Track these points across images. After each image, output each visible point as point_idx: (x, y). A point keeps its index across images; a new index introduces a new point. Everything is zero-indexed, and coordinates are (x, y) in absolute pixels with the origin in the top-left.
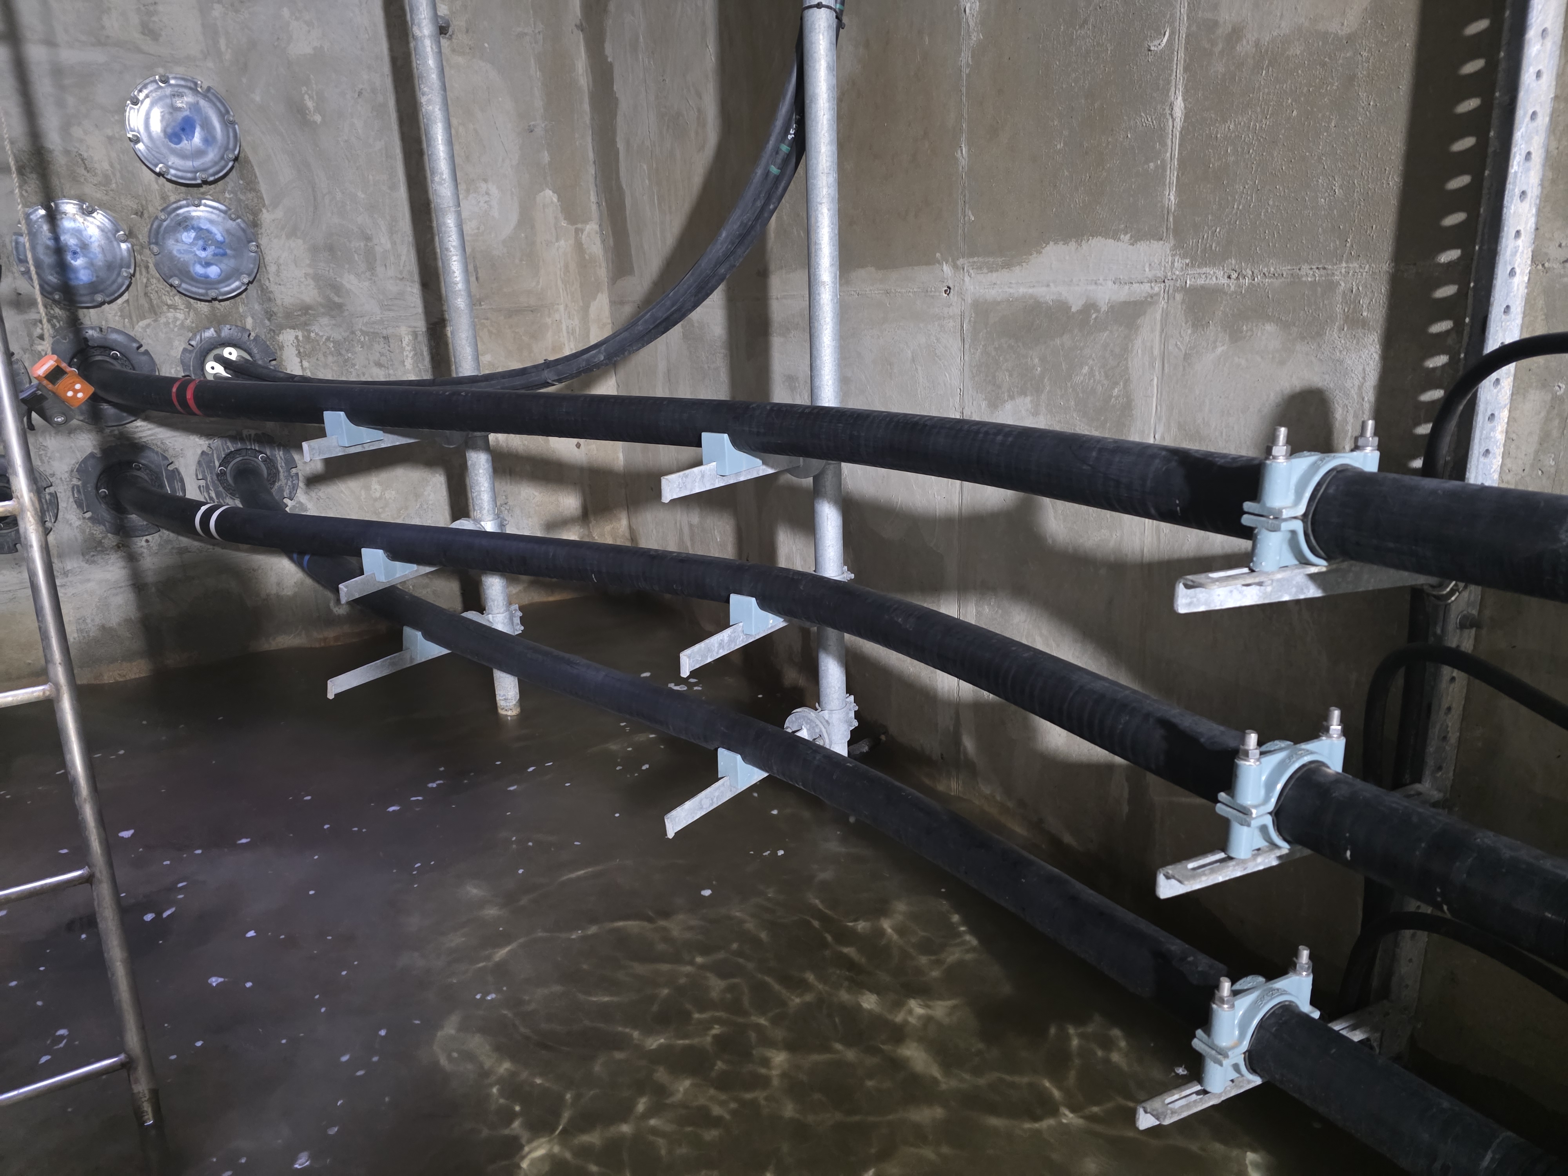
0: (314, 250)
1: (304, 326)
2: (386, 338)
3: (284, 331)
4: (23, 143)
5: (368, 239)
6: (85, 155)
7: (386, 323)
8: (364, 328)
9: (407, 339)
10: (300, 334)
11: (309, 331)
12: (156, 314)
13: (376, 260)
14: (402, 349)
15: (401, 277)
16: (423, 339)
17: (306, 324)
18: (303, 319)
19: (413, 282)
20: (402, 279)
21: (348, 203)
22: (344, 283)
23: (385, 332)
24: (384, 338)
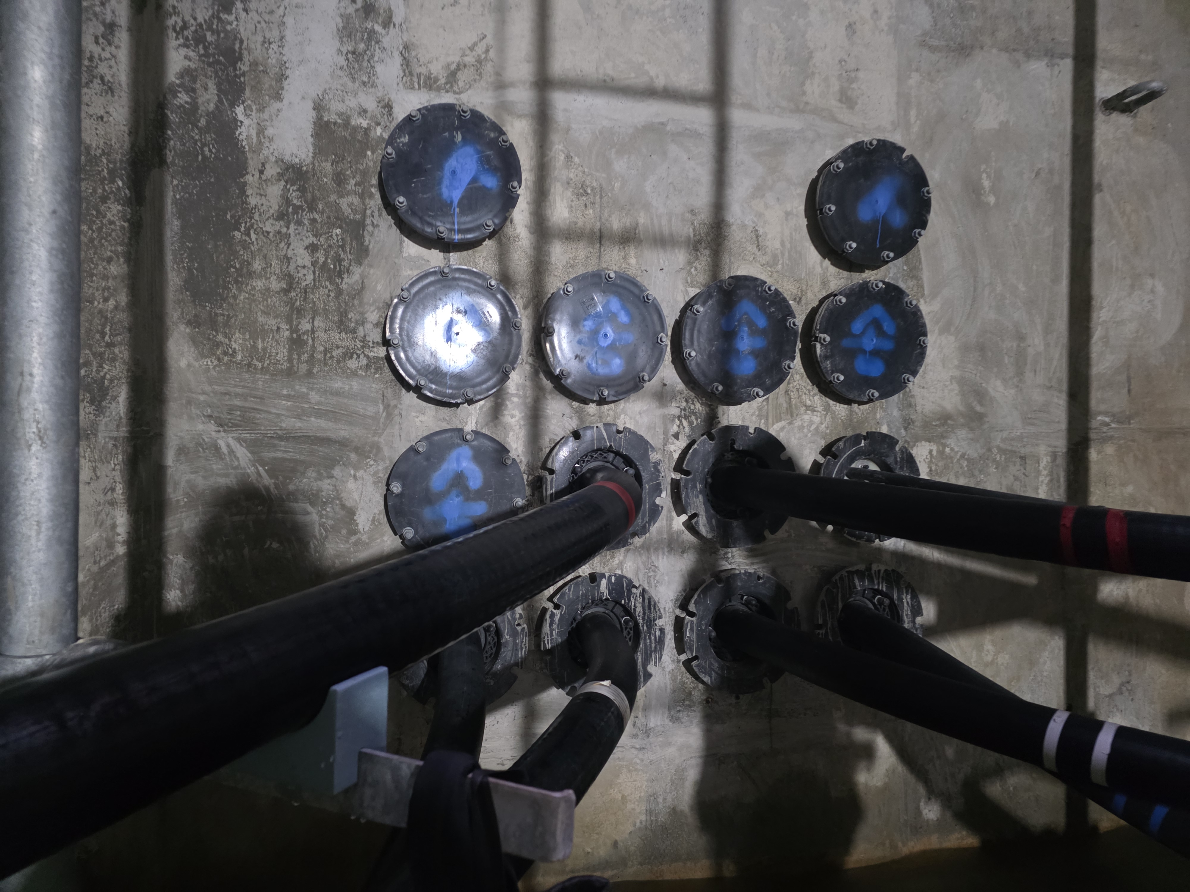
0: (965, 349)
1: (939, 438)
2: (1023, 458)
3: (919, 444)
4: (704, 215)
5: (1021, 338)
6: (761, 231)
7: (1025, 440)
8: (1001, 445)
9: (1045, 461)
10: (934, 448)
11: (944, 446)
12: (792, 416)
13: (1026, 364)
14: (1038, 473)
15: (1049, 385)
16: (1061, 461)
17: (943, 437)
18: (940, 430)
19: (1060, 391)
20: (1050, 388)
21: (1008, 296)
22: (990, 390)
23: (1023, 451)
24: (1021, 457)
